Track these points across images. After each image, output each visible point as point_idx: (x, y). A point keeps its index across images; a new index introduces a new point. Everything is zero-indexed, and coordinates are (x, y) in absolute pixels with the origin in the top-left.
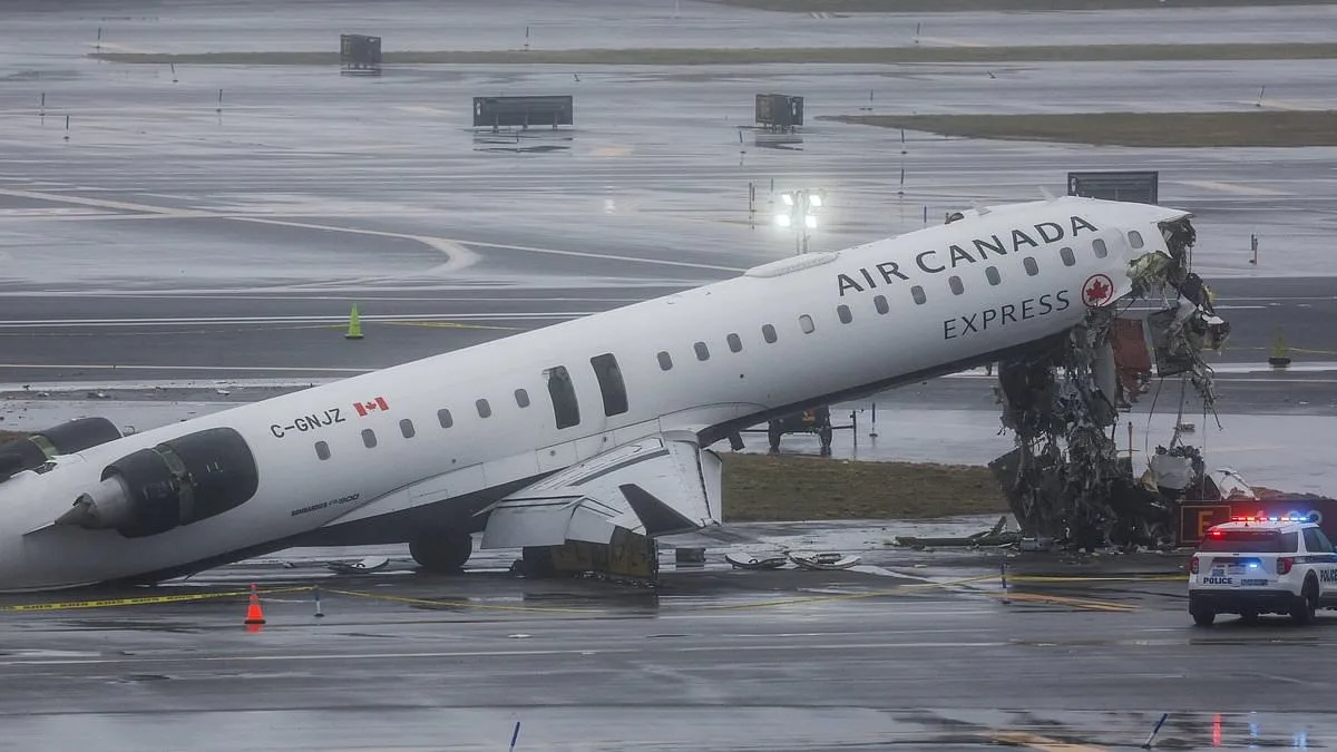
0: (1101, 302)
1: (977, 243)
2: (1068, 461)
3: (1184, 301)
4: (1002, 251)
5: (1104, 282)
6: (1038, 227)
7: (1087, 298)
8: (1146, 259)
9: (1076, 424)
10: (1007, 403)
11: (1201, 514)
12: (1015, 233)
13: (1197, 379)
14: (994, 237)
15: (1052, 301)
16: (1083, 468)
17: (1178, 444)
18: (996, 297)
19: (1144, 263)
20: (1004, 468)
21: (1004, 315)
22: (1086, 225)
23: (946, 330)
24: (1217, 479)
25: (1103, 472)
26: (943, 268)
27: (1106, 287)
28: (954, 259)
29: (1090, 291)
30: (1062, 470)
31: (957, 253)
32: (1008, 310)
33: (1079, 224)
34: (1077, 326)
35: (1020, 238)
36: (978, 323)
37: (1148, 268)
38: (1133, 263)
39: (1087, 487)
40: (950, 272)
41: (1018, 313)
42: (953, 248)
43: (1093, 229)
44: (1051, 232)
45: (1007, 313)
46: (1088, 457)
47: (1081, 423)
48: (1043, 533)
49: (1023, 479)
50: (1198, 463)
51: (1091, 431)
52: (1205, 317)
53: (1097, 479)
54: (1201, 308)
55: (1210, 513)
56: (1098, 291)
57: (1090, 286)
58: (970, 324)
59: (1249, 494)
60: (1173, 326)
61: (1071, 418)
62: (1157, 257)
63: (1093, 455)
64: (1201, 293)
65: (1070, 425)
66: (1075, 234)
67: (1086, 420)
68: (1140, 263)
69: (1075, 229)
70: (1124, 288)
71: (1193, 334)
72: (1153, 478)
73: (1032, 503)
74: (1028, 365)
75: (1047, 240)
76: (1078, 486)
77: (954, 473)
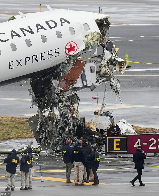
0: (72, 53)
1: (22, 29)
2: (59, 118)
3: (106, 51)
4: (32, 32)
5: (73, 45)
6: (47, 22)
7: (67, 51)
8: (91, 35)
9: (62, 104)
10: (34, 95)
11: (115, 140)
12: (37, 25)
13: (113, 84)
14: (29, 27)
15: (53, 53)
16: (65, 122)
17: (103, 111)
18: (30, 52)
19: (90, 37)
20: (32, 122)
21: (33, 59)
22: (66, 21)
23: (10, 66)
24: (120, 125)
25: (74, 124)
26: (8, 40)
27: (74, 47)
28: (12, 36)
29: (68, 49)
30: (57, 123)
31: (14, 34)
32: (35, 57)
33: (63, 21)
34: (63, 63)
35: (39, 27)
36: (23, 62)
37: (92, 39)
38: (85, 37)
39: (67, 129)
40: (11, 41)
41: (39, 58)
42: (12, 32)
43: (69, 23)
44: (52, 25)
45: (35, 58)
46: (67, 117)
47: (64, 103)
48: (49, 148)
49: (41, 127)
50: (111, 118)
51: (68, 106)
52: (116, 59)
53: (71, 126)
54: (114, 55)
55: (119, 140)
56: (71, 49)
57: (68, 46)
58: (19, 63)
59: (133, 131)
60: (102, 62)
61: (60, 101)
62: (95, 34)
63: (70, 116)
64: (113, 49)
65: (60, 104)
66: (62, 25)
67: (66, 102)
68: (88, 37)
69: (62, 23)
70: (82, 47)
71: (110, 65)
72: (94, 125)
73: (44, 136)
74: (43, 79)
75: (51, 28)
76: (63, 129)
77: (5, 120)
